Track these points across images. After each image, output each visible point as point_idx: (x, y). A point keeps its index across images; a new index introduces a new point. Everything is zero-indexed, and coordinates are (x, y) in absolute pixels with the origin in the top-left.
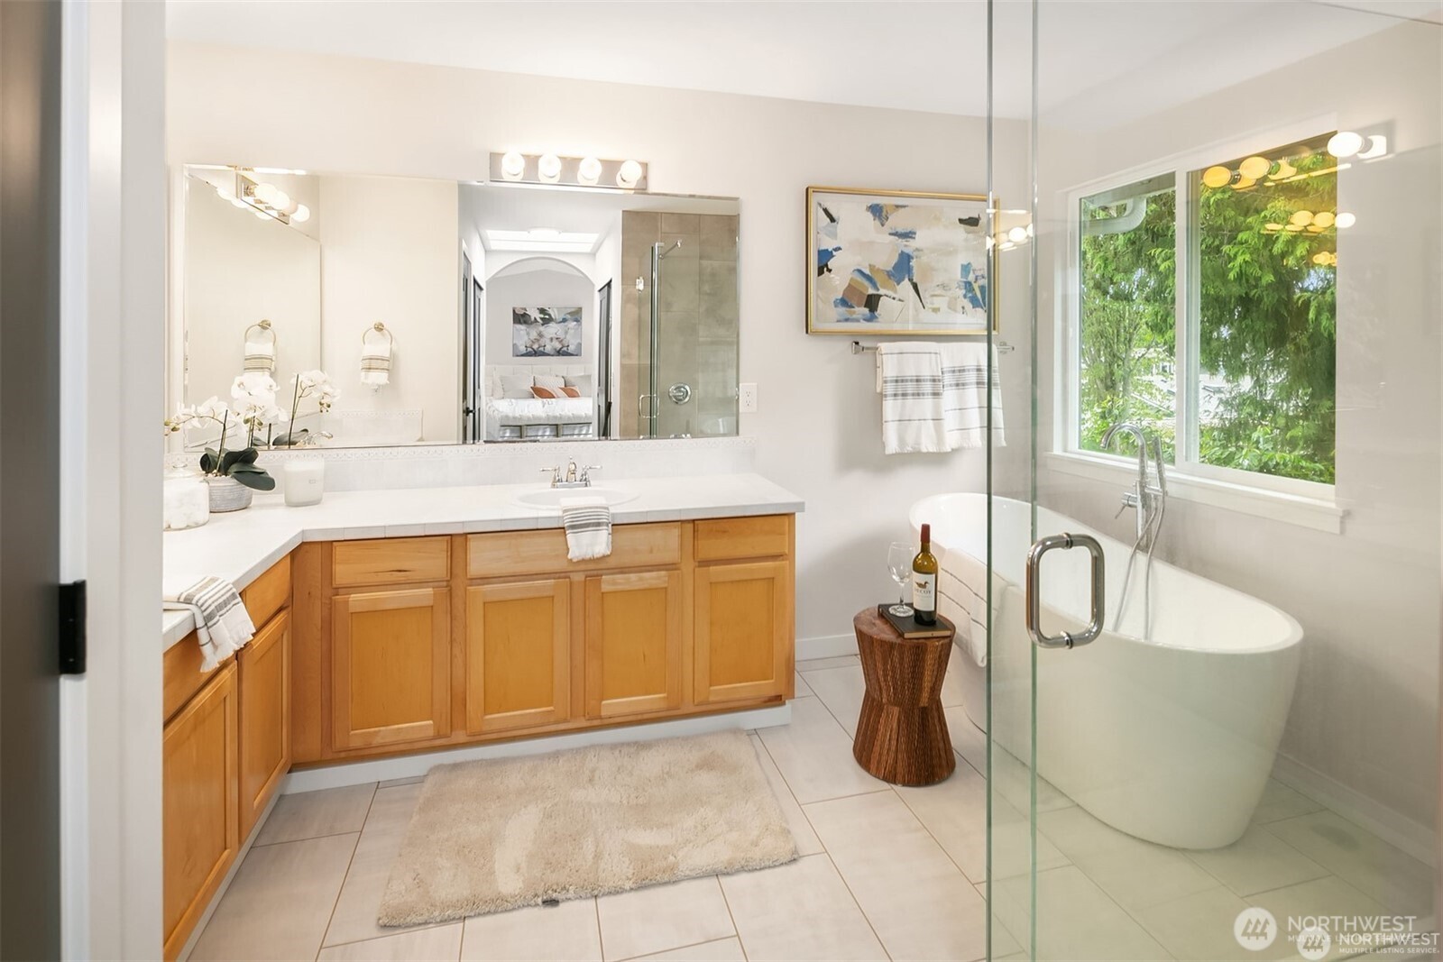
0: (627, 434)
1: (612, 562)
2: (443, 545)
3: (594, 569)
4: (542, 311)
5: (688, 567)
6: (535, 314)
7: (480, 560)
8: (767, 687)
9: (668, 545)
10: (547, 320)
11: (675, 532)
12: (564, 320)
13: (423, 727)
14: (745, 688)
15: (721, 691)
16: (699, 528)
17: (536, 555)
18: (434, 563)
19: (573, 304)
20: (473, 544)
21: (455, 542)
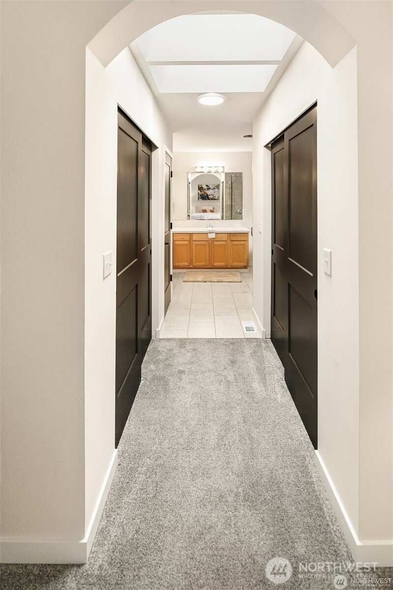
0: (225, 220)
1: (216, 239)
2: (189, 234)
3: (213, 240)
4: (207, 186)
5: (229, 241)
6: (205, 187)
7: (195, 238)
8: (243, 264)
9: (225, 237)
10: (208, 189)
11: (226, 235)
12: (214, 189)
13: (186, 264)
14: (239, 264)
15: (235, 264)
16: (230, 234)
17: (203, 237)
18: (188, 238)
19: (217, 183)
20: (194, 235)
21: (191, 234)
